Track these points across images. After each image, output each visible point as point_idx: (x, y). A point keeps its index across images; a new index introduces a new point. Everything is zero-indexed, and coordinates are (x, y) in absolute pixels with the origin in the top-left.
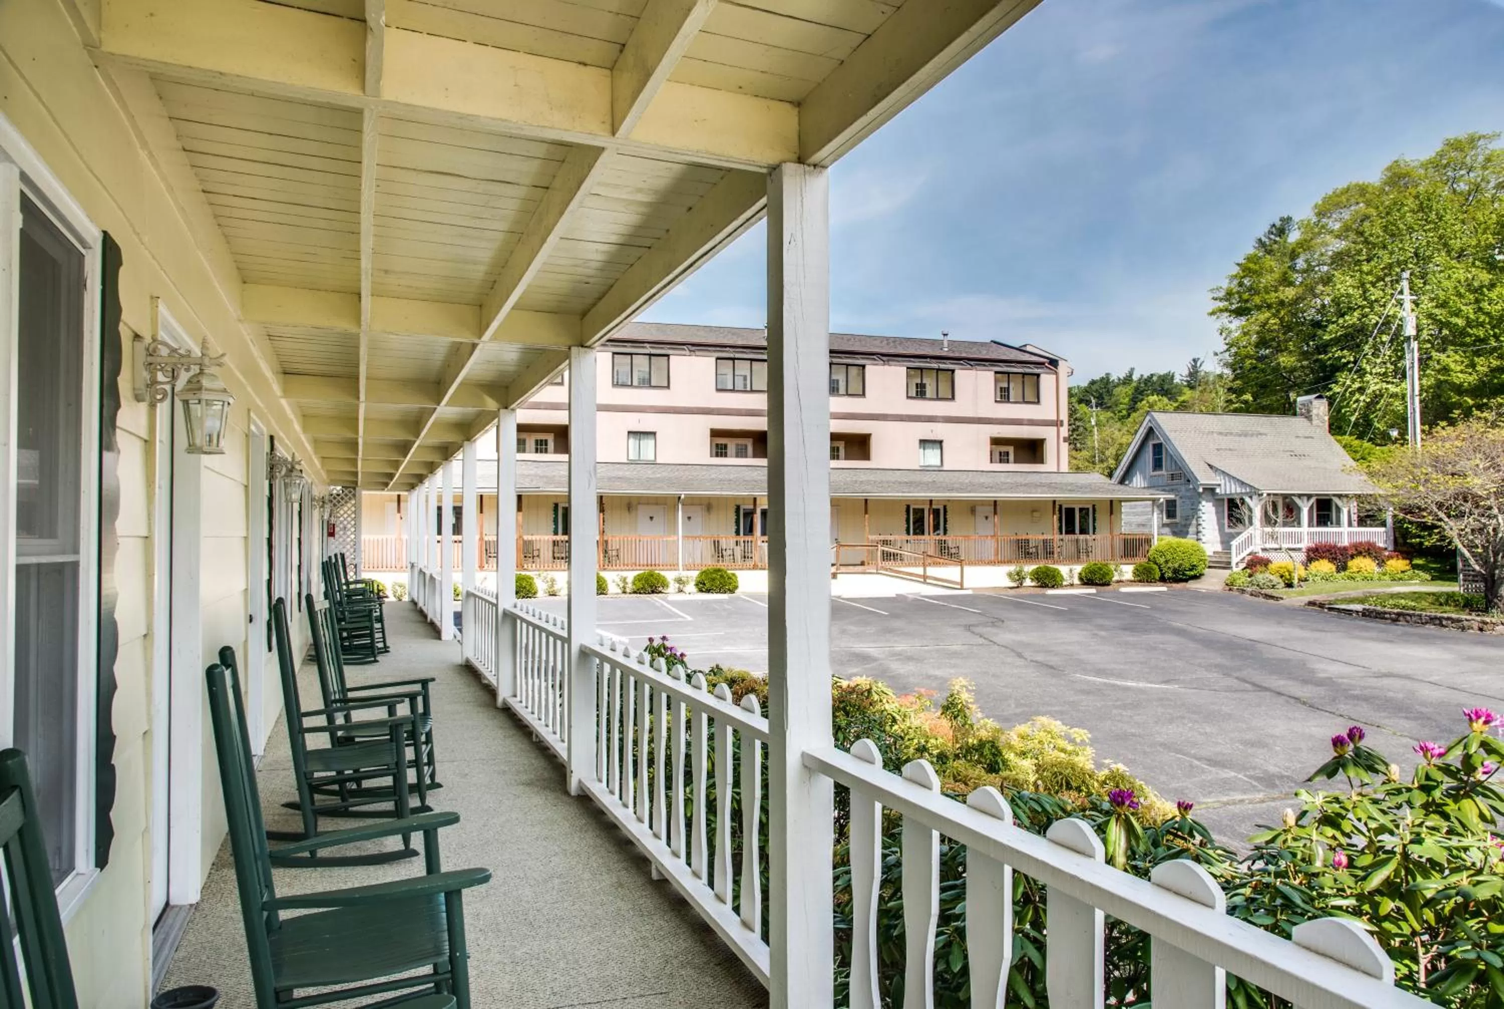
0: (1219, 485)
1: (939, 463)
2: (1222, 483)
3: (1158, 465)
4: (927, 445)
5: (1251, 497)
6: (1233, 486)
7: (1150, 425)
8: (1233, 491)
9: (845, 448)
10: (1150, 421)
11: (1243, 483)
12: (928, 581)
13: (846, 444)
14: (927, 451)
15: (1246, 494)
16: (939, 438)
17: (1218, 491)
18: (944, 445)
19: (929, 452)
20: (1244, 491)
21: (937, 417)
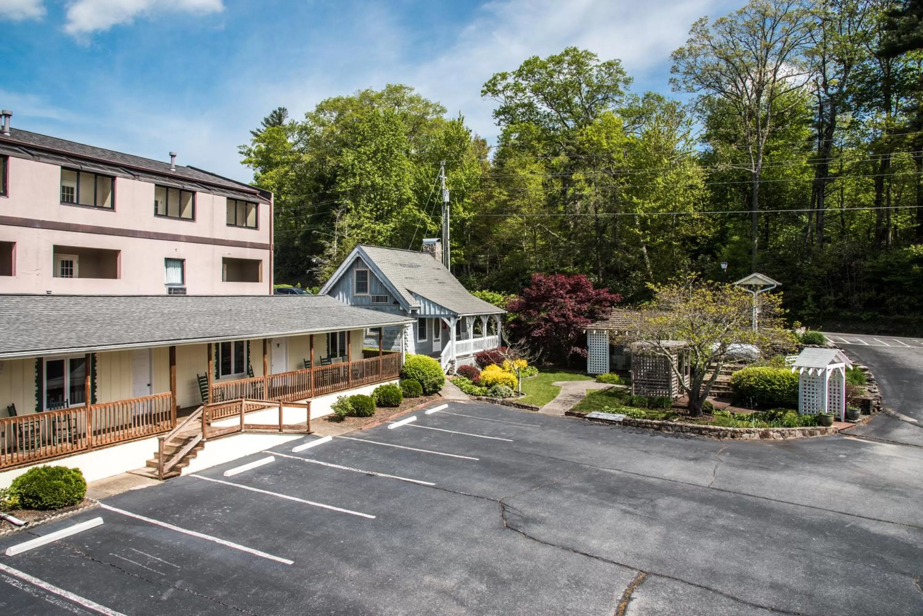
0: (420, 308)
1: (179, 281)
2: (422, 305)
3: (362, 287)
4: (172, 263)
5: (449, 319)
6: (432, 309)
7: (358, 255)
8: (432, 313)
9: (80, 262)
10: (358, 252)
11: (441, 308)
12: (284, 431)
13: (80, 258)
14: (170, 269)
15: (445, 316)
16: (182, 258)
17: (418, 312)
18: (187, 264)
19: (171, 270)
20: (442, 313)
21: (180, 236)
